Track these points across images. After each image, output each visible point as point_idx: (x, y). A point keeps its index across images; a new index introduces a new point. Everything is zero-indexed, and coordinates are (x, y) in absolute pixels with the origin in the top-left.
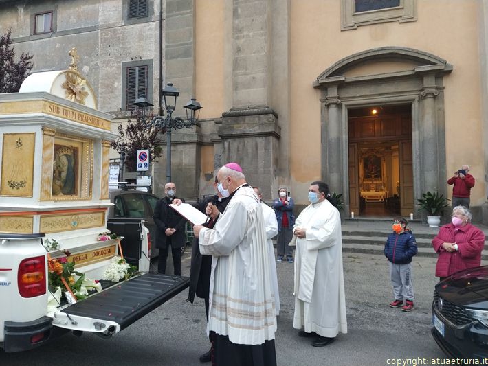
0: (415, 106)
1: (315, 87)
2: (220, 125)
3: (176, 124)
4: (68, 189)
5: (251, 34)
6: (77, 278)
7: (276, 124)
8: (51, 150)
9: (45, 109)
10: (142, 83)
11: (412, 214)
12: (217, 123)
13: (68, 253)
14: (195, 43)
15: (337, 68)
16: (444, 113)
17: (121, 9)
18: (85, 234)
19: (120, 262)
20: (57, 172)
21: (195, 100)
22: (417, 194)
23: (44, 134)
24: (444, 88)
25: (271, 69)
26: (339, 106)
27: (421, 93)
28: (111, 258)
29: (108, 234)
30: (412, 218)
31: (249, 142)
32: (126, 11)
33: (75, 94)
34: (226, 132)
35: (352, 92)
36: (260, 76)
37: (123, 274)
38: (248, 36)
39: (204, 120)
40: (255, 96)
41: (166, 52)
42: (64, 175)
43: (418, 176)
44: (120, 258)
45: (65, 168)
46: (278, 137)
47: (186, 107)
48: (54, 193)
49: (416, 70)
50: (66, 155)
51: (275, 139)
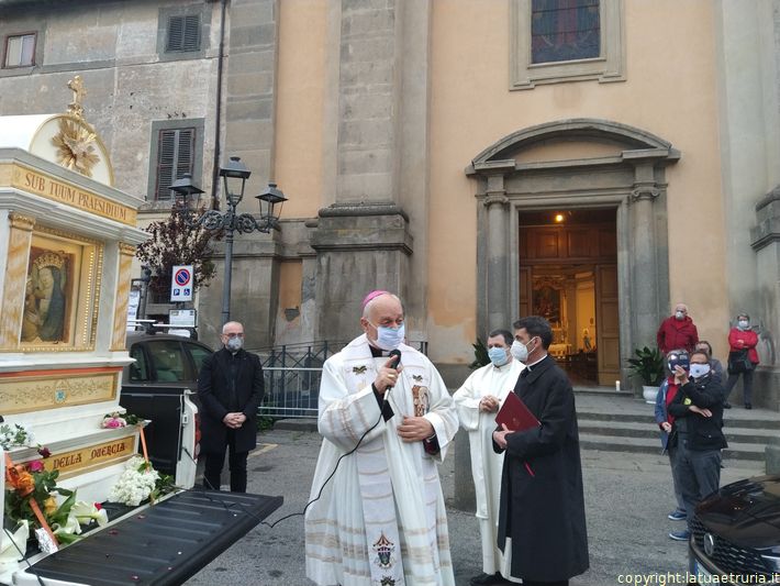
0: (622, 212)
1: (469, 176)
2: (316, 229)
3: (241, 224)
4: (51, 330)
5: (369, 87)
6: (61, 500)
7: (406, 231)
8: (24, 258)
9: (17, 180)
10: (185, 155)
11: (618, 383)
12: (309, 226)
13: (45, 453)
14: (276, 96)
15: (503, 147)
16: (667, 224)
17: (154, 35)
18: (79, 415)
19: (143, 468)
20: (32, 298)
21: (275, 186)
22: (626, 350)
23: (12, 227)
24: (667, 185)
25: (400, 145)
26: (506, 206)
27: (633, 192)
28: (126, 460)
29: (121, 416)
30: (618, 389)
31: (362, 259)
32: (163, 39)
33: (74, 157)
34: (323, 242)
35: (526, 186)
36: (382, 152)
37: (147, 492)
38: (365, 90)
39: (287, 221)
40: (373, 185)
41: (228, 108)
42: (45, 304)
43: (628, 323)
44: (141, 461)
45: (48, 292)
46: (408, 252)
47: (260, 197)
48: (24, 338)
49: (625, 157)
50: (52, 268)
51: (403, 256)
